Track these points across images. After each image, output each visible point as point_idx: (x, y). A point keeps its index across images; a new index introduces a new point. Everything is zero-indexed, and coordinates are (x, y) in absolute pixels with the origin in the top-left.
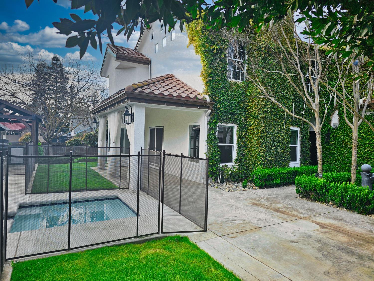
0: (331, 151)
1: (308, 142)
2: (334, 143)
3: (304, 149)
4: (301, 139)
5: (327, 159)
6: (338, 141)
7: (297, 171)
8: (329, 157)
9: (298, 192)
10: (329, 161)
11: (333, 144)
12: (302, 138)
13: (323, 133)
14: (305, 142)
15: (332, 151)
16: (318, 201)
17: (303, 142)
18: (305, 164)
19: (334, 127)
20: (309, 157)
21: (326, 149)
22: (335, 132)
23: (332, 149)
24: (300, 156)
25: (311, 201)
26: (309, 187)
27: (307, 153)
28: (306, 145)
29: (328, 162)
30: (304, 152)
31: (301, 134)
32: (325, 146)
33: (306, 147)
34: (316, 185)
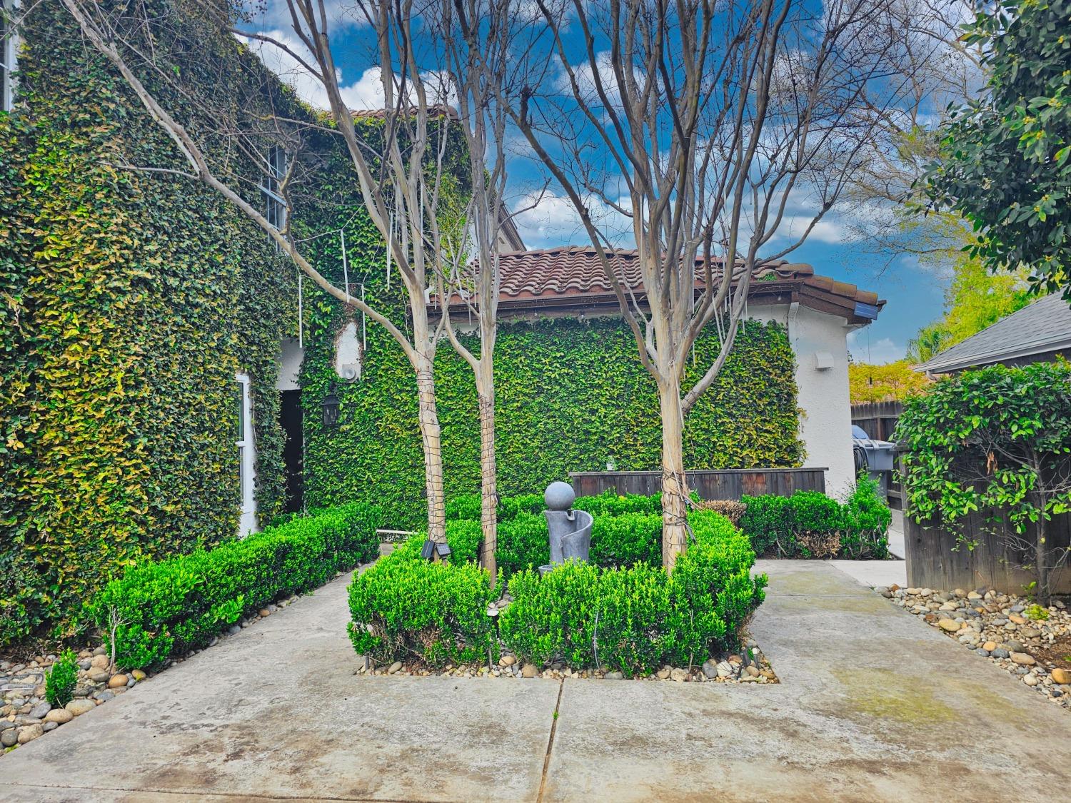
0: (344, 456)
1: (277, 427)
2: (352, 429)
3: (266, 455)
4: (257, 418)
5: (332, 482)
6: (364, 422)
7: (287, 542)
8: (338, 477)
9: (363, 645)
10: (337, 491)
11: (346, 433)
12: (258, 414)
13: (314, 398)
14: (269, 427)
15: (348, 454)
16: (456, 666)
17: (264, 427)
18: (272, 510)
19: (349, 376)
20: (284, 485)
21: (327, 452)
22: (351, 392)
23: (346, 448)
24: (253, 483)
25: (426, 673)
26: (427, 612)
27: (278, 471)
28: (274, 440)
29: (334, 493)
30: (270, 464)
31: (257, 400)
32: (324, 441)
33: (273, 446)
34: (453, 599)
